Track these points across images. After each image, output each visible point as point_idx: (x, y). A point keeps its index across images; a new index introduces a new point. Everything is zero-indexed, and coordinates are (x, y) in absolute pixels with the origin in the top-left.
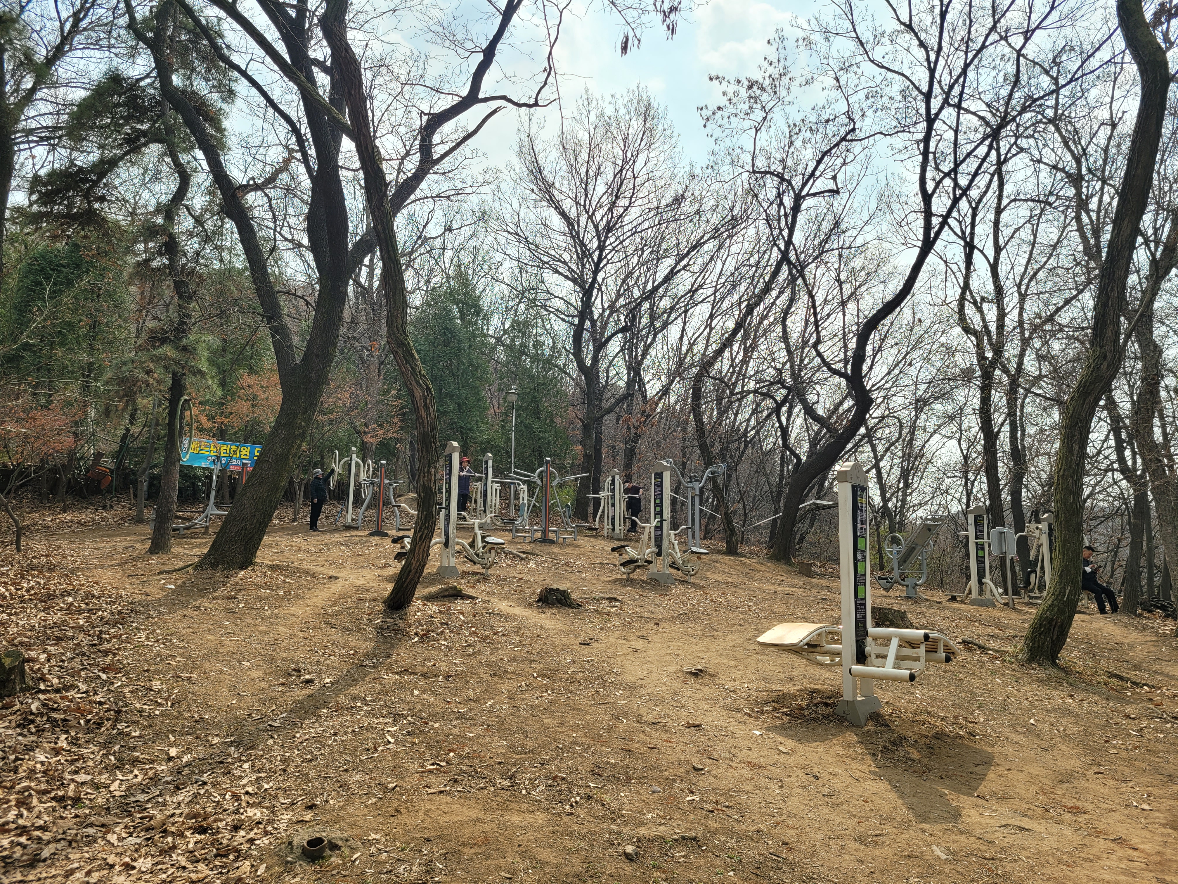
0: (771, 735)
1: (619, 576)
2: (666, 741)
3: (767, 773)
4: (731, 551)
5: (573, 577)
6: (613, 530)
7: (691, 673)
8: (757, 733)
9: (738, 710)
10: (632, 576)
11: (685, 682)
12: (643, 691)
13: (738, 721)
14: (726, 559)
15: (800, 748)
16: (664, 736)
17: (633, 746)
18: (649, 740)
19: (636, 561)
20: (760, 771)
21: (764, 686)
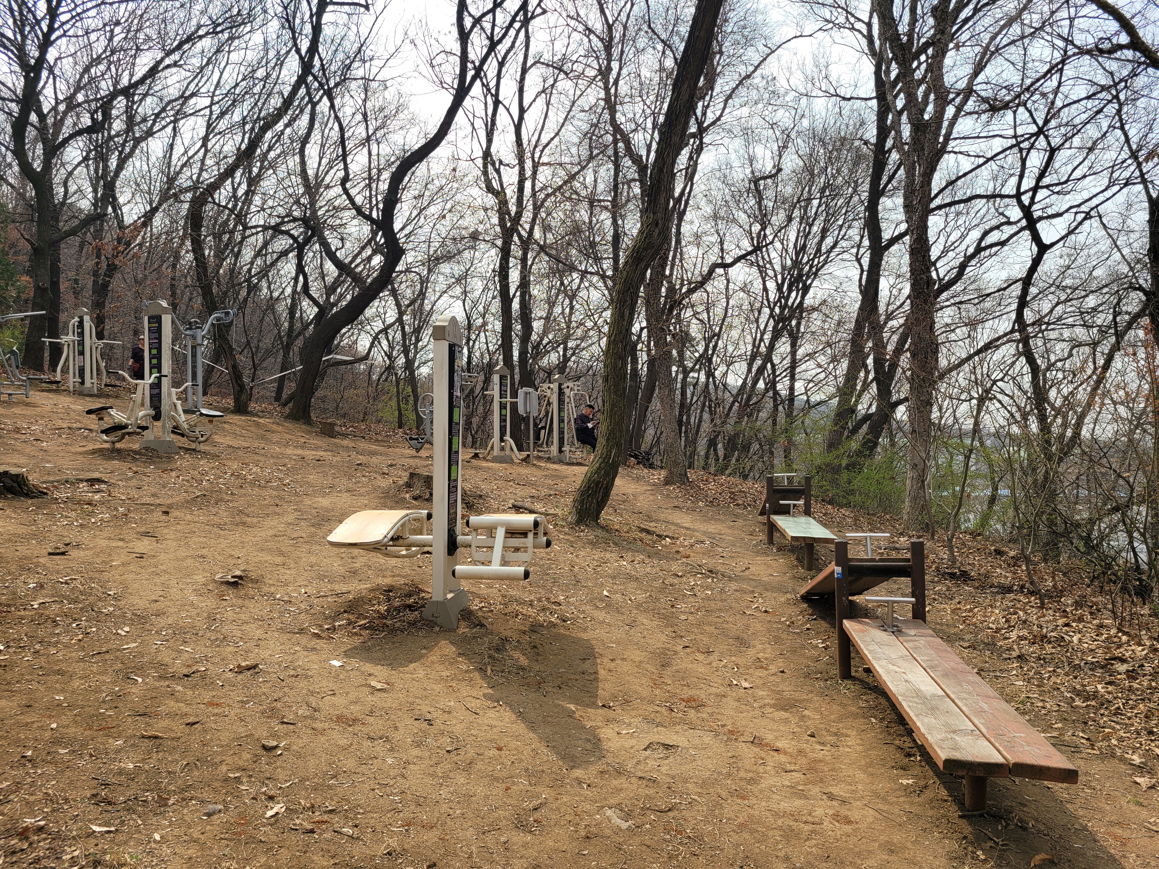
0: (355, 663)
1: (98, 446)
2: (211, 704)
3: (365, 729)
4: (241, 409)
5: (28, 449)
6: (83, 383)
7: (228, 583)
8: (336, 663)
9: (302, 631)
10: (118, 445)
11: (221, 597)
12: (162, 622)
13: (306, 649)
14: (236, 419)
15: (395, 676)
16: (207, 696)
17: (159, 727)
18: (185, 709)
19: (126, 427)
20: (357, 728)
21: (326, 587)
